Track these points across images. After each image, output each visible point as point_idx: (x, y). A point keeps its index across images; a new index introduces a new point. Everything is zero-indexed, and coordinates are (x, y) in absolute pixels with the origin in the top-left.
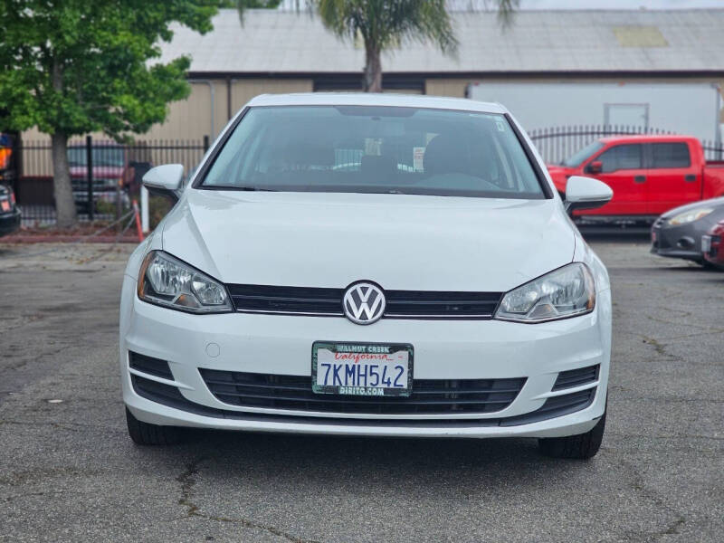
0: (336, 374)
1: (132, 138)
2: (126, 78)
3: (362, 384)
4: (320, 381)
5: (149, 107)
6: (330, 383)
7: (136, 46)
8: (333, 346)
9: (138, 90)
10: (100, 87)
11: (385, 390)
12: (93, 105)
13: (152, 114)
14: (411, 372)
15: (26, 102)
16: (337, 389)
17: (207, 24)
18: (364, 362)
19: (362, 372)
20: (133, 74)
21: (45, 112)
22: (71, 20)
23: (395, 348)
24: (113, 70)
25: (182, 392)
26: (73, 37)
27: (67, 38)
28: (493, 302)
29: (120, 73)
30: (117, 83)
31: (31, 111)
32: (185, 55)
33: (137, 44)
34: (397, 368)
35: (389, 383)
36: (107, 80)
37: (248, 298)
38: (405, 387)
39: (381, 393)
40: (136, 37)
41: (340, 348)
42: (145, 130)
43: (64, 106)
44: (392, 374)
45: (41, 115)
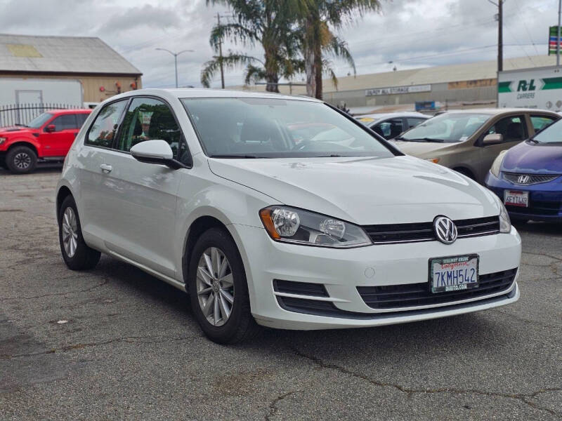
0: (443, 279)
3: (455, 283)
4: (435, 285)
6: (440, 285)
8: (441, 260)
11: (468, 285)
14: (478, 272)
16: (444, 288)
18: (456, 268)
19: (455, 276)
23: (471, 257)
25: (335, 304)
34: (471, 270)
35: (468, 280)
37: (381, 234)
38: (476, 281)
39: (466, 287)
41: (445, 261)
44: (469, 274)
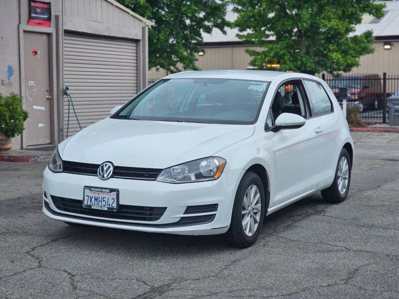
0: (91, 200)
1: (342, 74)
2: (336, 44)
3: (100, 205)
4: (85, 202)
5: (348, 59)
6: (89, 204)
7: (340, 27)
8: (90, 188)
9: (343, 50)
10: (322, 49)
11: (108, 208)
12: (319, 58)
13: (350, 62)
14: (118, 201)
15: (286, 57)
16: (91, 206)
17: (380, 13)
18: (101, 195)
19: (100, 200)
20: (340, 41)
21: (295, 63)
22: (305, 15)
23: (112, 190)
24: (328, 40)
26: (307, 24)
27: (305, 24)
28: (156, 173)
29: (333, 41)
30: (331, 47)
31: (288, 62)
32: (370, 30)
33: (341, 26)
34: (113, 199)
35: (109, 205)
36: (326, 45)
38: (115, 207)
39: (106, 209)
40: (341, 22)
41: (92, 189)
42: (349, 71)
43: (304, 59)
44: (111, 202)
45: (293, 64)
